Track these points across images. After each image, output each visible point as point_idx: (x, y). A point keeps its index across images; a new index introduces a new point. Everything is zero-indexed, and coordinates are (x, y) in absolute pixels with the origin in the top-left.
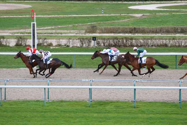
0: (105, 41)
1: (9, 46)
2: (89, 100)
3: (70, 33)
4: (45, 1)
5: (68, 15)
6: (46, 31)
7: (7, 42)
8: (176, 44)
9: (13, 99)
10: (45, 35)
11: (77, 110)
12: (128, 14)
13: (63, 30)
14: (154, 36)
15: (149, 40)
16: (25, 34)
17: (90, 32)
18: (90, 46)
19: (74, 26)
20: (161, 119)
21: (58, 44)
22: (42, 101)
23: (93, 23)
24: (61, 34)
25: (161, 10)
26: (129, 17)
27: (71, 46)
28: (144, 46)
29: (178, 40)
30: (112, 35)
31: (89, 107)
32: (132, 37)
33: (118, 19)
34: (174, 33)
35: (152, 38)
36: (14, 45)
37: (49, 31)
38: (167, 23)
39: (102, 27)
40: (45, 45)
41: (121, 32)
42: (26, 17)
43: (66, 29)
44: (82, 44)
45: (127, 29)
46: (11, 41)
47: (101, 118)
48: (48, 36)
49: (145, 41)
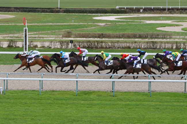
0: (81, 44)
1: (2, 47)
3: (50, 37)
5: (45, 23)
8: (137, 47)
9: (13, 89)
13: (44, 35)
15: (116, 43)
16: (14, 38)
17: (66, 37)
18: (68, 47)
19: (52, 32)
20: (137, 105)
21: (42, 46)
22: (37, 91)
23: (67, 30)
24: (43, 38)
26: (95, 25)
27: (53, 47)
28: (112, 48)
29: (139, 44)
30: (84, 39)
31: (76, 96)
32: (101, 41)
33: (86, 27)
34: (134, 38)
35: (118, 42)
36: (6, 47)
37: (33, 36)
38: (126, 30)
40: (31, 47)
41: (91, 37)
42: (12, 25)
43: (46, 34)
44: (62, 46)
45: (95, 34)
46: (4, 44)
47: (88, 105)
48: (33, 39)
49: (112, 44)
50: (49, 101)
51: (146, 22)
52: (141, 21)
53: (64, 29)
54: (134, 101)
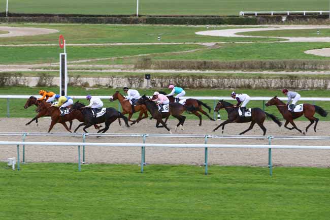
0: (164, 80)
1: (28, 86)
2: (140, 164)
3: (113, 68)
4: (77, 24)
5: (110, 43)
6: (79, 65)
7: (25, 81)
8: (263, 85)
9: (35, 161)
10: (78, 71)
11: (124, 176)
12: (195, 42)
13: (104, 64)
14: (232, 74)
16: (51, 70)
17: (141, 68)
18: (142, 87)
19: (119, 59)
20: (243, 190)
21: (97, 85)
22: (75, 164)
23: (145, 55)
24: (101, 69)
25: (241, 37)
26: (197, 46)
27: (115, 87)
28: (219, 87)
29: (266, 80)
30: (173, 71)
31: (142, 173)
32: (201, 75)
33: (181, 50)
34: (260, 70)
35: (229, 76)
36: (35, 86)
37: (84, 66)
38: (251, 56)
39: (159, 60)
40: (78, 86)
41: (186, 67)
42: (51, 46)
43: (107, 62)
44: (131, 84)
45: (193, 63)
46: (31, 80)
47: (159, 188)
48: (81, 72)
49: (219, 80)
50: (93, 182)
51: (288, 40)
52: (280, 38)
54: (241, 183)
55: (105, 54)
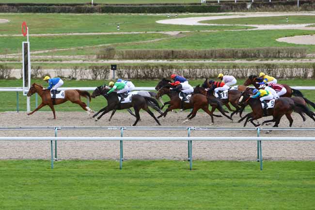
0: (131, 71)
2: (119, 159)
3: (74, 59)
5: (66, 33)
6: (36, 56)
8: (238, 75)
9: (2, 158)
10: (36, 62)
11: (101, 173)
12: (157, 31)
13: (64, 55)
15: (198, 68)
17: (104, 58)
18: (107, 78)
19: (79, 49)
20: (234, 186)
22: (46, 161)
24: (61, 60)
26: (160, 35)
27: (78, 78)
28: (190, 77)
29: (241, 69)
30: (139, 61)
31: (121, 169)
32: (171, 65)
33: (143, 39)
34: (232, 59)
35: (201, 66)
37: (42, 57)
38: (219, 44)
39: (123, 50)
40: (38, 78)
42: (3, 37)
43: (66, 53)
44: (96, 75)
45: (160, 52)
47: (141, 186)
48: (41, 64)
49: (191, 70)
50: (69, 180)
51: (257, 28)
52: (247, 25)
53: (102, 44)
54: (230, 178)
55: (62, 45)
